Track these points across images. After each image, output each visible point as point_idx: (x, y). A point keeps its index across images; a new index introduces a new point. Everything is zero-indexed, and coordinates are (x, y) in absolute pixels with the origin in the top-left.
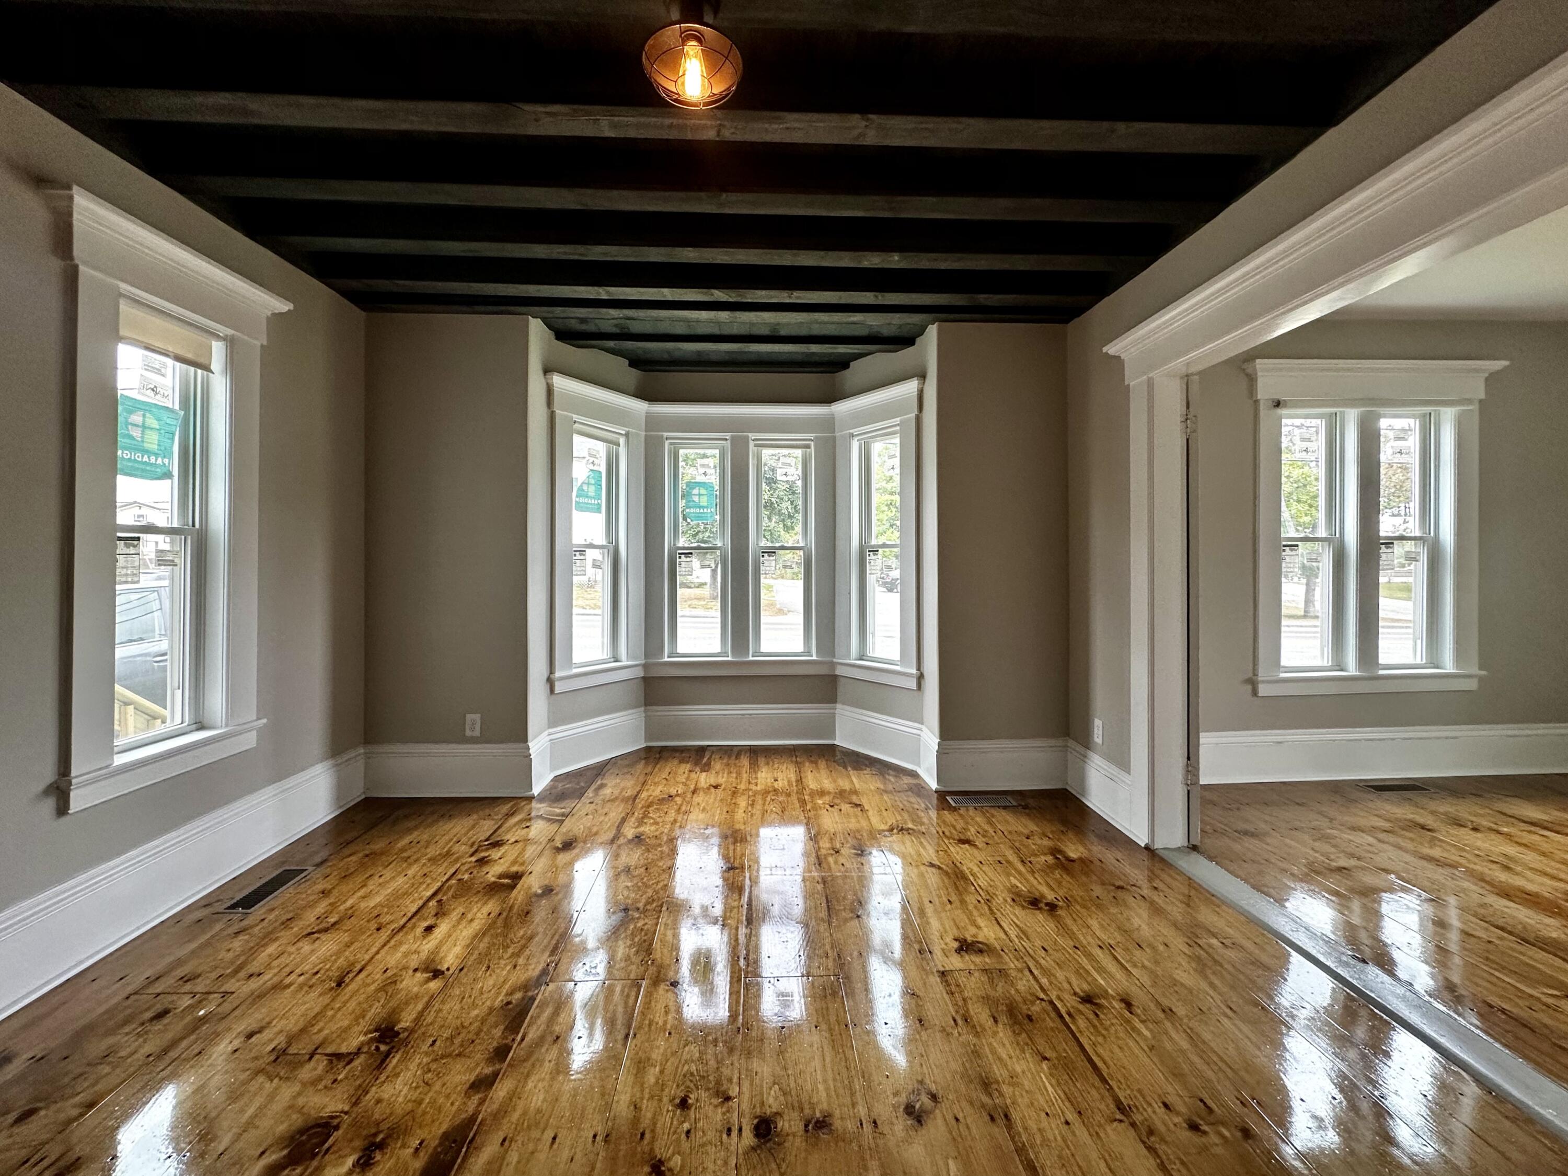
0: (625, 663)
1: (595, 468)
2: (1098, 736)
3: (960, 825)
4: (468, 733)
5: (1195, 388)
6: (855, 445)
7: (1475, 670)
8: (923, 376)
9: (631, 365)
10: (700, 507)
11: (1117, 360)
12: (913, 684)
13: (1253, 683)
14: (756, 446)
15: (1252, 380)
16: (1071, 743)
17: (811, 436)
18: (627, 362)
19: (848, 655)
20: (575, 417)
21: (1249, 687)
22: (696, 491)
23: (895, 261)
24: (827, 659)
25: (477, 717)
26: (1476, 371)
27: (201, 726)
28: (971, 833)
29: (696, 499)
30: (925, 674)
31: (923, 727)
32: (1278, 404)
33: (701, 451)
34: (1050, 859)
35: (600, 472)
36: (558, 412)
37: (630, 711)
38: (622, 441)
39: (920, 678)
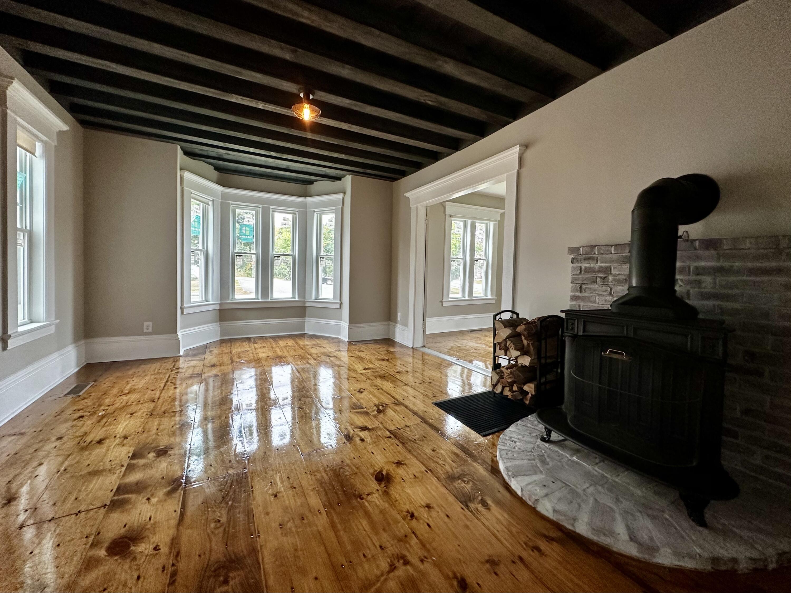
0: (212, 302)
1: (198, 214)
2: (399, 319)
3: (358, 348)
4: (145, 330)
5: (428, 210)
6: (315, 215)
7: (495, 297)
8: (345, 193)
9: (215, 169)
10: (246, 235)
11: (408, 199)
12: (338, 306)
13: (442, 302)
14: (273, 211)
15: (444, 208)
16: (391, 323)
17: (297, 210)
18: (213, 168)
19: (311, 298)
20: (192, 191)
21: (441, 303)
22: (244, 228)
23: (343, 156)
24: (303, 300)
25: (150, 324)
26: (497, 212)
27: (32, 322)
28: (362, 349)
29: (244, 232)
30: (343, 302)
31: (342, 322)
32: (451, 216)
33: (246, 211)
34: (386, 352)
35: (200, 217)
36: (185, 188)
37: (215, 324)
38: (210, 203)
39: (341, 304)
